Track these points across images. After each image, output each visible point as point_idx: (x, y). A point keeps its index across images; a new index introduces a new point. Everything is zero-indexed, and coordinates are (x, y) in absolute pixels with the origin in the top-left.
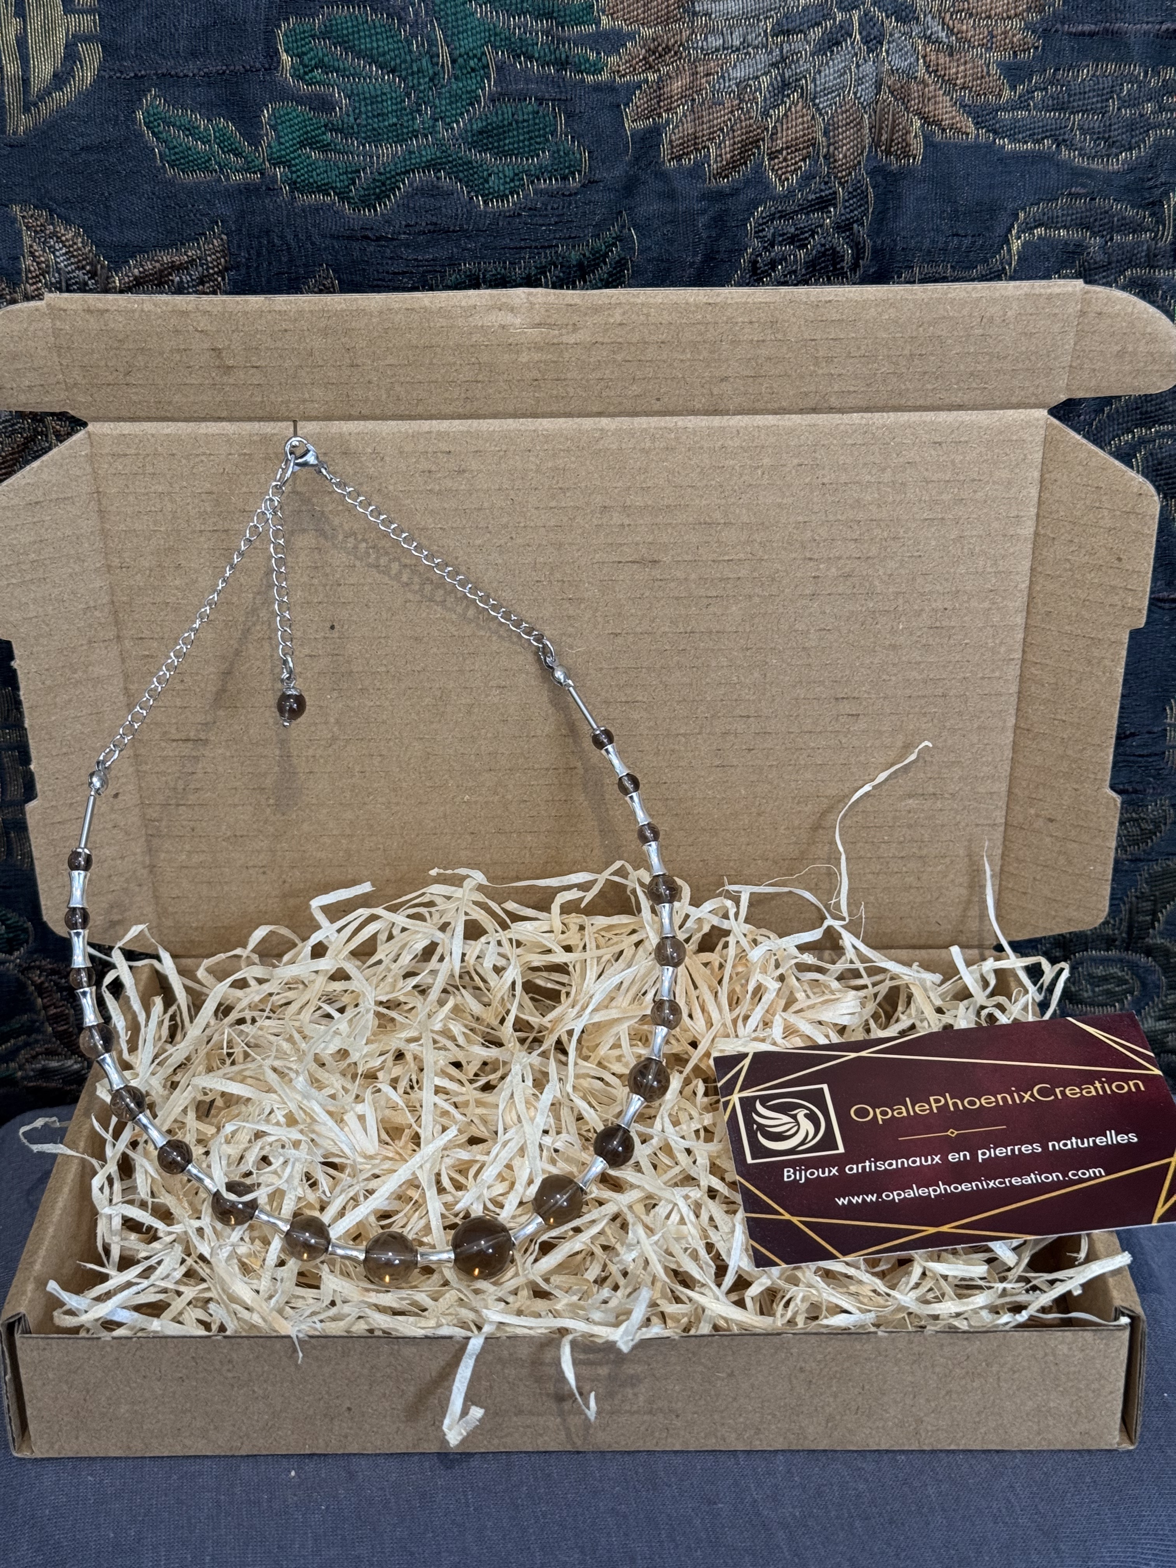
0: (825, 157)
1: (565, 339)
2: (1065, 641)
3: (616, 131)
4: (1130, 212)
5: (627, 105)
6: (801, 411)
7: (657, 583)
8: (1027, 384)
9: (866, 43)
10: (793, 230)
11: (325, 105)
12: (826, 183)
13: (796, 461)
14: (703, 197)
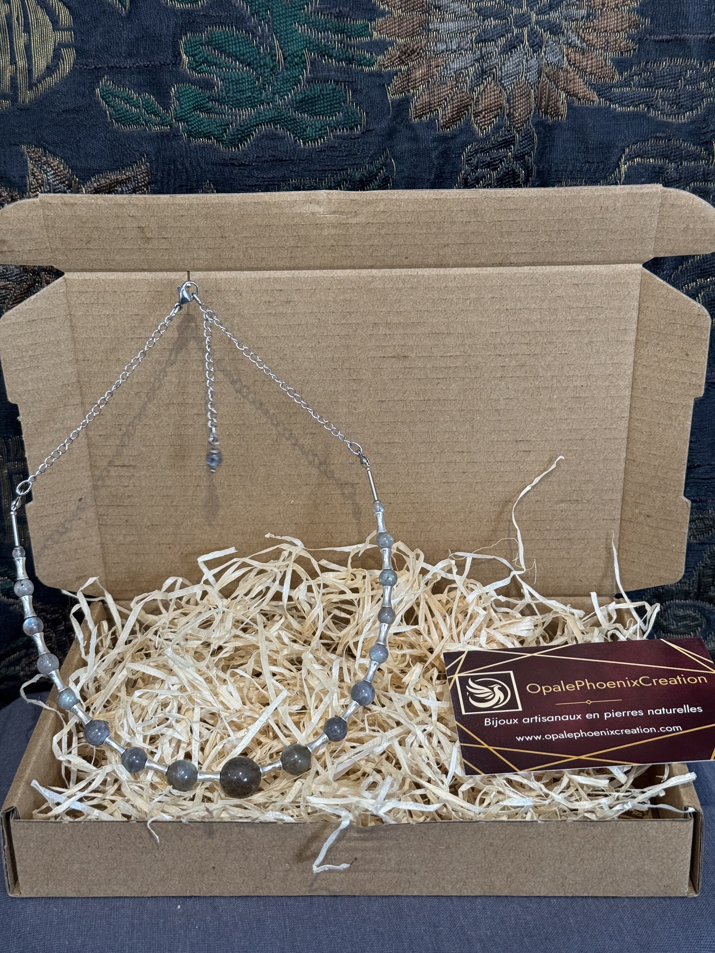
0: (508, 115)
1: (350, 221)
2: (655, 405)
3: (382, 100)
4: (692, 148)
5: (389, 85)
6: (493, 265)
7: (407, 370)
8: (630, 248)
9: (532, 47)
10: (489, 159)
11: (208, 85)
12: (509, 131)
13: (490, 296)
14: (435, 140)
